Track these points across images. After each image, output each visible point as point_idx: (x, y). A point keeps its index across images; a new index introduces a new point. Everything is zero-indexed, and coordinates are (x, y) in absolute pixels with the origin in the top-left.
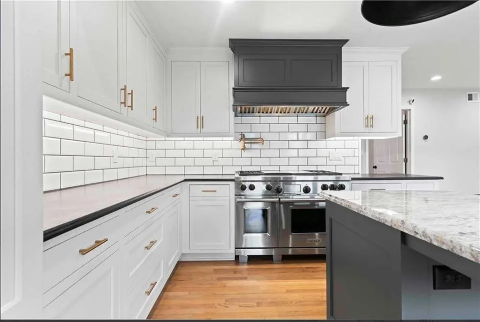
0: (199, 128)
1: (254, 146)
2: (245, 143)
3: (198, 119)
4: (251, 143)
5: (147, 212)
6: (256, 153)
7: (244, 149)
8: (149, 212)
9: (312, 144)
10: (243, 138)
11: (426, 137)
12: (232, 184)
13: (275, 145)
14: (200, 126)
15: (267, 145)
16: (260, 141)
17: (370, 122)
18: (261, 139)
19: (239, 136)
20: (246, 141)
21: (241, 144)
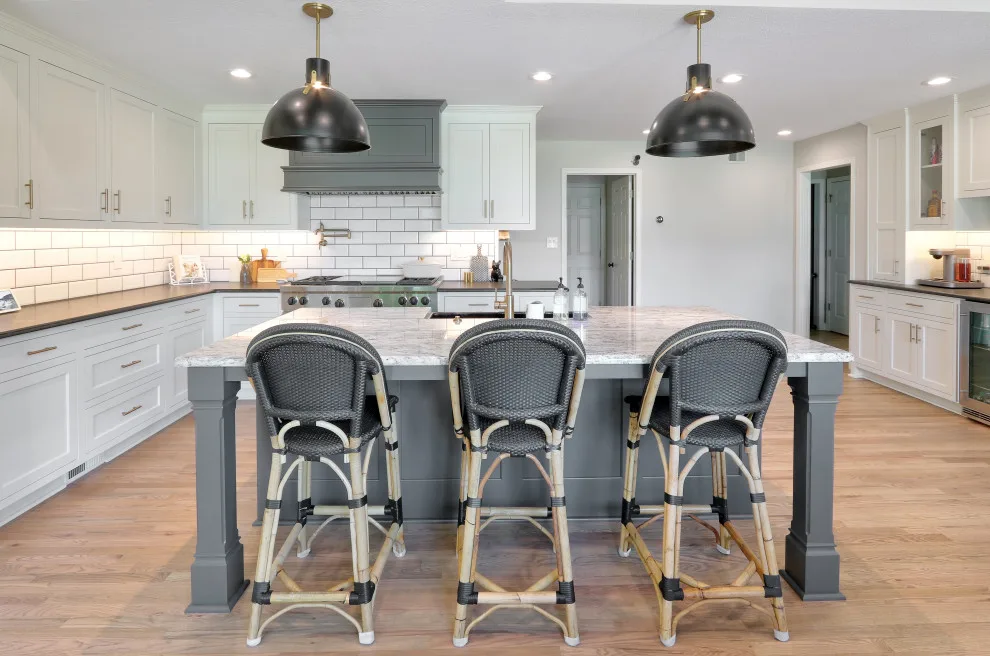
0: (248, 217)
1: (339, 240)
2: (324, 236)
3: (245, 203)
4: (334, 236)
6: (343, 250)
7: (323, 243)
9: (423, 237)
10: (322, 229)
11: (660, 220)
12: (278, 295)
13: (368, 238)
14: (249, 215)
15: (356, 238)
16: (346, 233)
17: (489, 209)
18: (347, 230)
19: (316, 225)
20: (325, 233)
21: (318, 238)
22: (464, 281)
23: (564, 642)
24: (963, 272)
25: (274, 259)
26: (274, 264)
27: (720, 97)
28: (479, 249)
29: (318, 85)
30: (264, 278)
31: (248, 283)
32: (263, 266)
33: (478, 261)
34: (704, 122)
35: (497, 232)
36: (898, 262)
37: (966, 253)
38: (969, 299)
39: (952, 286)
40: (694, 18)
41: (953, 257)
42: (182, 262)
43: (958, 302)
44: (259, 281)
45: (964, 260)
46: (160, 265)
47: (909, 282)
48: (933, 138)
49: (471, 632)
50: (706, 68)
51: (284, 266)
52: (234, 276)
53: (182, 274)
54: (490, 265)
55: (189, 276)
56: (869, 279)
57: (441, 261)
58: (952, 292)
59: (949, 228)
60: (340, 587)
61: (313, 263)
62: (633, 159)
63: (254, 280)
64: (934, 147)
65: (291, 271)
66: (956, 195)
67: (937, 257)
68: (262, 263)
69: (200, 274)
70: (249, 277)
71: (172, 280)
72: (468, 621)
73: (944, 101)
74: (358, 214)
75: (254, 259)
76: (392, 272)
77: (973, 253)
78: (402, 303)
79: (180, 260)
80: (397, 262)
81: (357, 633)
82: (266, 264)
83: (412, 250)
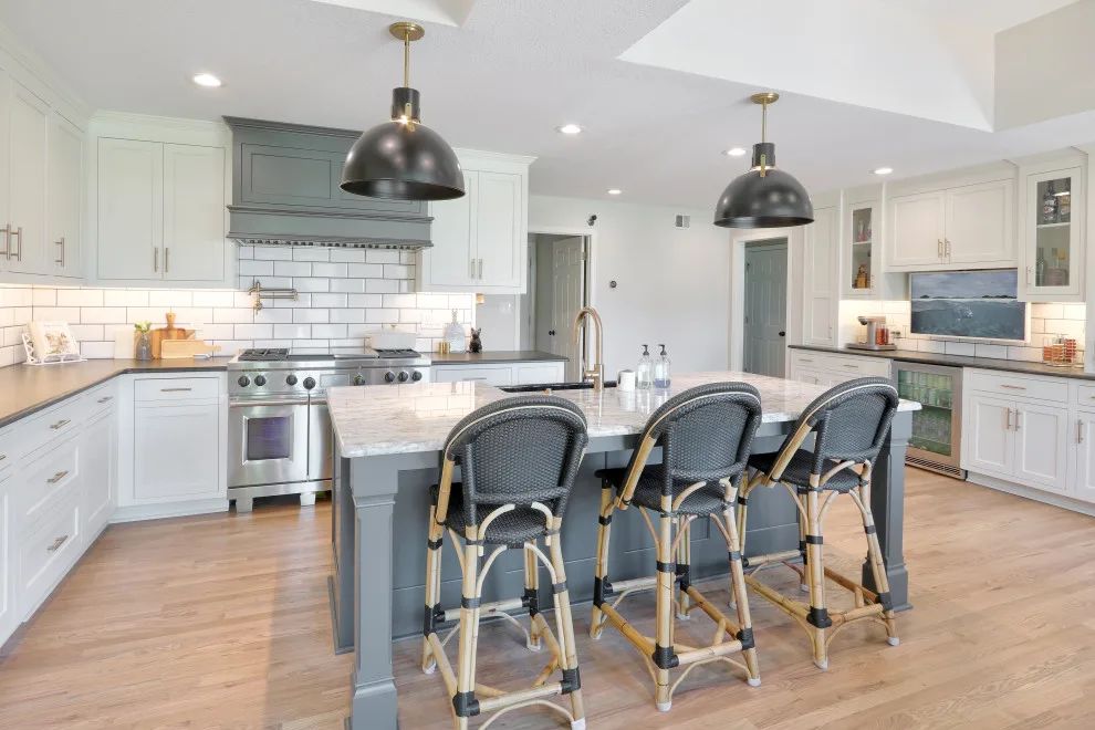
0: (159, 270)
1: (279, 303)
2: (261, 297)
3: (156, 252)
4: (274, 297)
5: (52, 427)
6: (286, 315)
7: (259, 307)
8: (56, 427)
9: (389, 301)
10: (255, 287)
11: (613, 285)
12: (222, 375)
13: (321, 300)
14: (162, 267)
15: (305, 301)
16: (292, 294)
17: (476, 269)
18: (293, 290)
19: (248, 283)
20: (262, 294)
21: (251, 300)
22: (438, 353)
23: (748, 685)
24: (883, 335)
25: (187, 327)
26: (184, 334)
27: (779, 173)
28: (455, 315)
29: (404, 120)
30: (171, 352)
31: (146, 360)
32: (169, 337)
33: (452, 329)
34: (775, 198)
35: (474, 295)
36: (832, 328)
37: (883, 320)
38: (897, 359)
39: (876, 348)
40: (760, 99)
41: (875, 324)
42: (43, 332)
43: (888, 362)
44: (164, 356)
45: (881, 326)
46: (10, 337)
47: (841, 346)
48: (863, 218)
49: (674, 695)
50: (771, 146)
51: (199, 336)
52: (126, 352)
53: (45, 351)
54: (468, 333)
55: (57, 351)
56: (804, 344)
57: (411, 329)
58: (877, 353)
59: (877, 298)
60: (541, 681)
61: (241, 332)
62: (588, 218)
63: (155, 356)
64: (862, 227)
65: (208, 343)
66: (883, 269)
67: (864, 323)
68: (167, 332)
69: (73, 349)
70: (149, 351)
71: (30, 358)
72: (670, 685)
73: (876, 187)
74: (305, 270)
75: (153, 328)
76: (349, 343)
77: (888, 320)
78: (388, 379)
79: (41, 330)
80: (354, 330)
81: (569, 723)
82: (174, 334)
83: (374, 316)
